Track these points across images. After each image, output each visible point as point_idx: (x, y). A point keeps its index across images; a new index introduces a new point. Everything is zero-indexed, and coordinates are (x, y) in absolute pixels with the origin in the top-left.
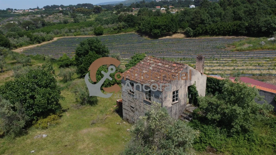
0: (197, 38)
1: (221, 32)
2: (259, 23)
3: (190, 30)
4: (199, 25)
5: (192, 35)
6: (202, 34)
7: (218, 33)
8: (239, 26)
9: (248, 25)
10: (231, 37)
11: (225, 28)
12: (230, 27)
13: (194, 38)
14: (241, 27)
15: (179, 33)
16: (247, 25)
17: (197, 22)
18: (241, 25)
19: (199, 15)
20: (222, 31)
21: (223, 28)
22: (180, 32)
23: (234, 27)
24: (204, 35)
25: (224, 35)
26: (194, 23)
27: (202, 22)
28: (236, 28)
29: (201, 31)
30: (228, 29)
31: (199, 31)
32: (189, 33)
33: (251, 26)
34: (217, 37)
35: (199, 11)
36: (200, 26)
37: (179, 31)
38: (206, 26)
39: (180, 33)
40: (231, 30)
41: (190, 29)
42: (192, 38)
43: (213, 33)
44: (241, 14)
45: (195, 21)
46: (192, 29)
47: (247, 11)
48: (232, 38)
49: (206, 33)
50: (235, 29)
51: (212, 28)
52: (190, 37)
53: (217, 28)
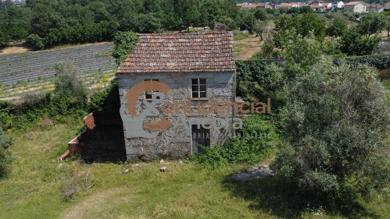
0: (52, 50)
1: (87, 38)
2: (134, 22)
3: (36, 38)
4: (50, 30)
5: (42, 46)
6: (58, 44)
7: (82, 39)
8: (110, 27)
9: (121, 25)
10: (102, 43)
11: (91, 32)
12: (97, 29)
13: (47, 50)
14: (113, 29)
15: (12, 46)
16: (119, 25)
17: (44, 25)
18: (112, 26)
19: (46, 14)
20: (88, 36)
21: (88, 32)
22: (14, 44)
23: (103, 29)
24: (62, 45)
25: (92, 41)
26: (40, 27)
27: (54, 24)
28: (107, 31)
29: (56, 38)
30: (95, 32)
31: (53, 38)
32: (37, 44)
33: (124, 26)
34: (83, 46)
35: (44, 8)
36: (52, 31)
37: (12, 43)
38: (61, 30)
39: (15, 46)
40: (100, 34)
41: (37, 36)
42: (43, 51)
43: (76, 40)
44: (105, 12)
45: (42, 23)
46: (40, 36)
47: (110, 8)
48: (105, 44)
49: (64, 41)
50: (105, 32)
51: (72, 33)
52: (40, 49)
53: (80, 32)
